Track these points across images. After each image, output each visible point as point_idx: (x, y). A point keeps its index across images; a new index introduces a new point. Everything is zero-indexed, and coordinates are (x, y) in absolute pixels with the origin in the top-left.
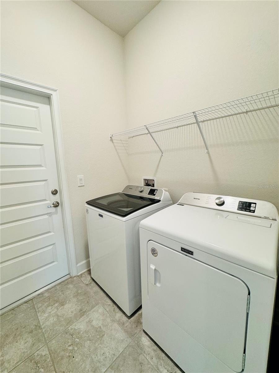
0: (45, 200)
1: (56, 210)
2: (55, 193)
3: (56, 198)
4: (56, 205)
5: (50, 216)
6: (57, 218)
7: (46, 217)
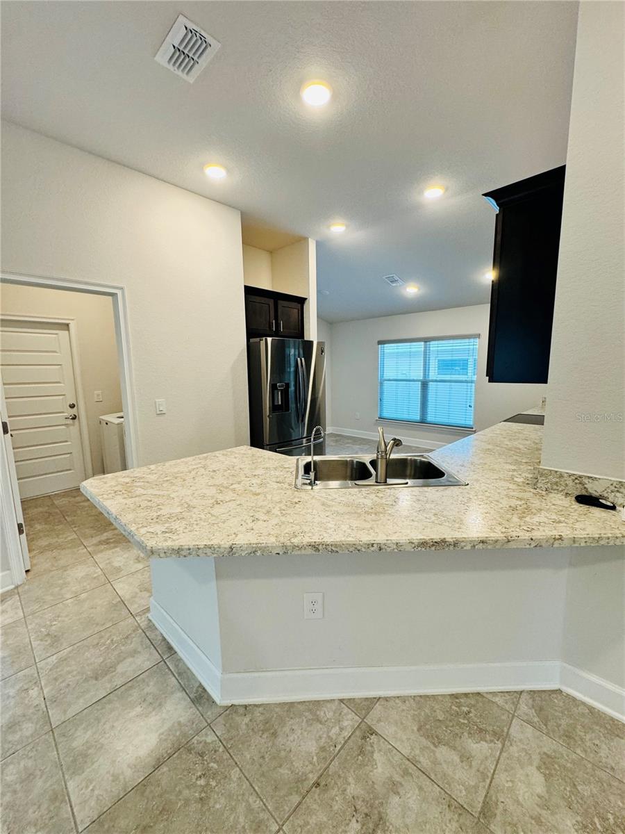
0: (63, 412)
1: (74, 422)
2: (72, 406)
3: (74, 411)
4: (74, 418)
5: (67, 427)
6: (74, 430)
7: (63, 427)
